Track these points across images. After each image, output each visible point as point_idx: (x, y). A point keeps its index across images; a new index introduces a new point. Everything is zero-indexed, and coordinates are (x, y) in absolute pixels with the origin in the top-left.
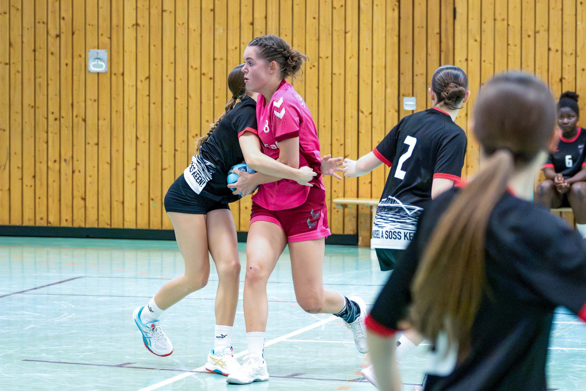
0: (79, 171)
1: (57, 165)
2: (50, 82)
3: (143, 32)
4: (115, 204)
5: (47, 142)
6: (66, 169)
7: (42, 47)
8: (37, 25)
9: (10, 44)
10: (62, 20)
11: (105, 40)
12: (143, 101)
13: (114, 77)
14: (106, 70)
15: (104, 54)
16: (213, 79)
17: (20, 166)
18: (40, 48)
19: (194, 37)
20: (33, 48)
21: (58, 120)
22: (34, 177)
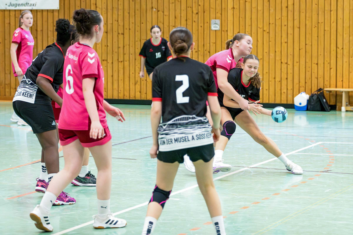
3: (236, 11)
7: (190, 18)
8: (188, 8)
9: (175, 17)
10: (199, 6)
11: (219, 15)
13: (223, 32)
14: (219, 29)
15: (218, 21)
16: (269, 33)
18: (189, 19)
19: (260, 14)
20: (186, 19)
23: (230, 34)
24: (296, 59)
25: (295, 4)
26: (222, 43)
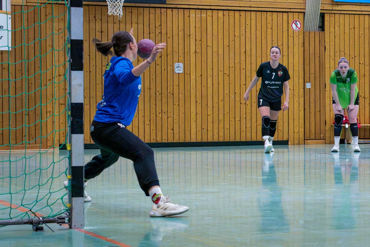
0: (171, 117)
1: (160, 114)
2: (157, 77)
3: (199, 55)
4: (187, 131)
5: (156, 105)
6: (165, 116)
12: (199, 86)
13: (186, 75)
14: (183, 72)
15: (181, 65)
17: (143, 116)
19: (221, 57)
21: (161, 95)
22: (150, 120)
23: (193, 77)
24: (254, 100)
25: (252, 49)
26: (186, 85)
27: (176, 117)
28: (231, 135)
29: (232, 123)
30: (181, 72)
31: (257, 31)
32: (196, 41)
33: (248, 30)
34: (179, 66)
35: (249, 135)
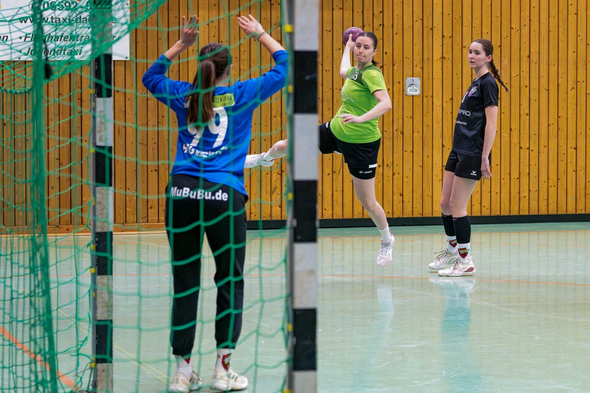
23: (437, 102)
24: (544, 141)
25: (542, 52)
26: (424, 117)
27: (408, 173)
28: (502, 204)
29: (505, 182)
30: (418, 93)
31: (550, 18)
32: (444, 39)
33: (535, 18)
34: (413, 83)
35: (534, 204)
